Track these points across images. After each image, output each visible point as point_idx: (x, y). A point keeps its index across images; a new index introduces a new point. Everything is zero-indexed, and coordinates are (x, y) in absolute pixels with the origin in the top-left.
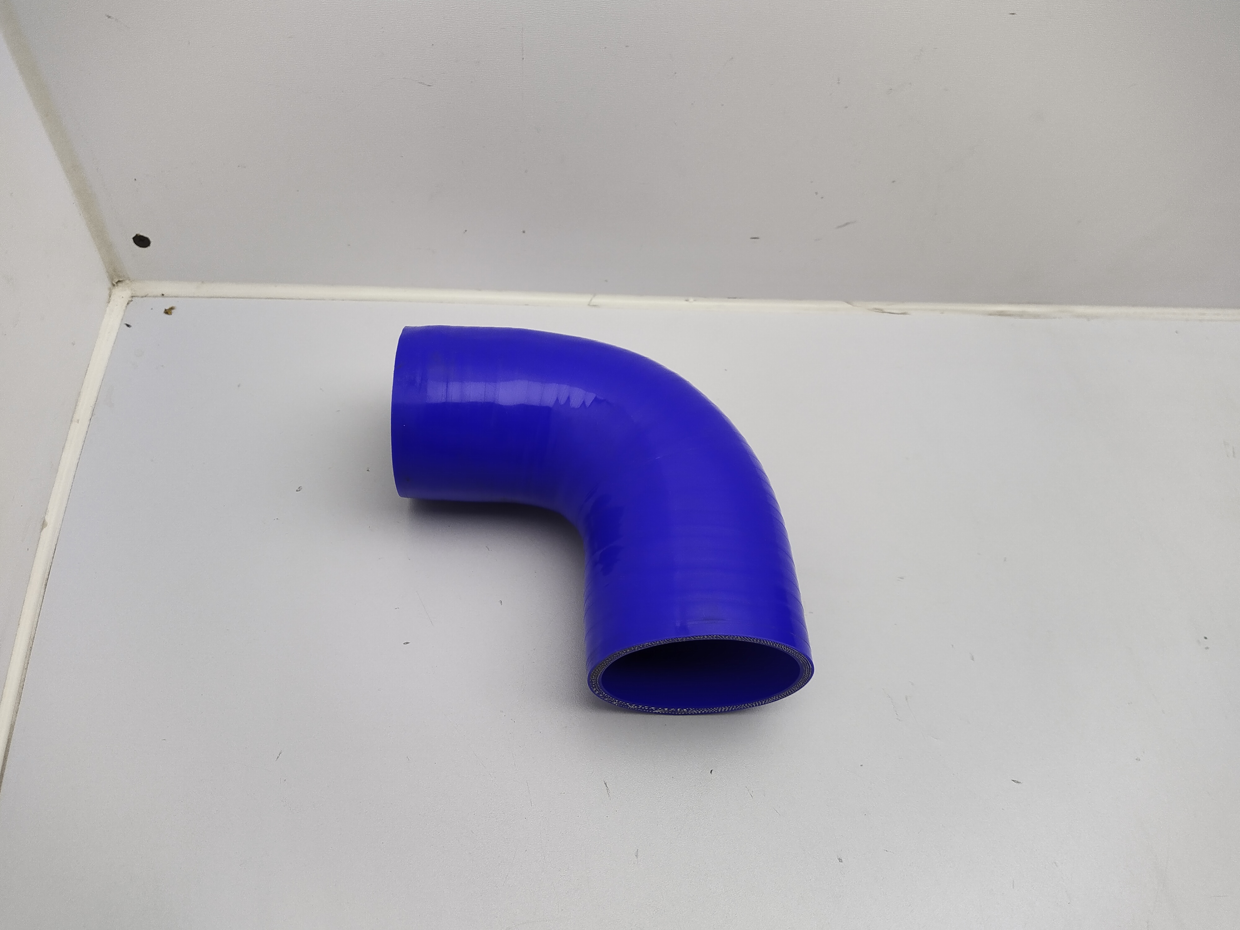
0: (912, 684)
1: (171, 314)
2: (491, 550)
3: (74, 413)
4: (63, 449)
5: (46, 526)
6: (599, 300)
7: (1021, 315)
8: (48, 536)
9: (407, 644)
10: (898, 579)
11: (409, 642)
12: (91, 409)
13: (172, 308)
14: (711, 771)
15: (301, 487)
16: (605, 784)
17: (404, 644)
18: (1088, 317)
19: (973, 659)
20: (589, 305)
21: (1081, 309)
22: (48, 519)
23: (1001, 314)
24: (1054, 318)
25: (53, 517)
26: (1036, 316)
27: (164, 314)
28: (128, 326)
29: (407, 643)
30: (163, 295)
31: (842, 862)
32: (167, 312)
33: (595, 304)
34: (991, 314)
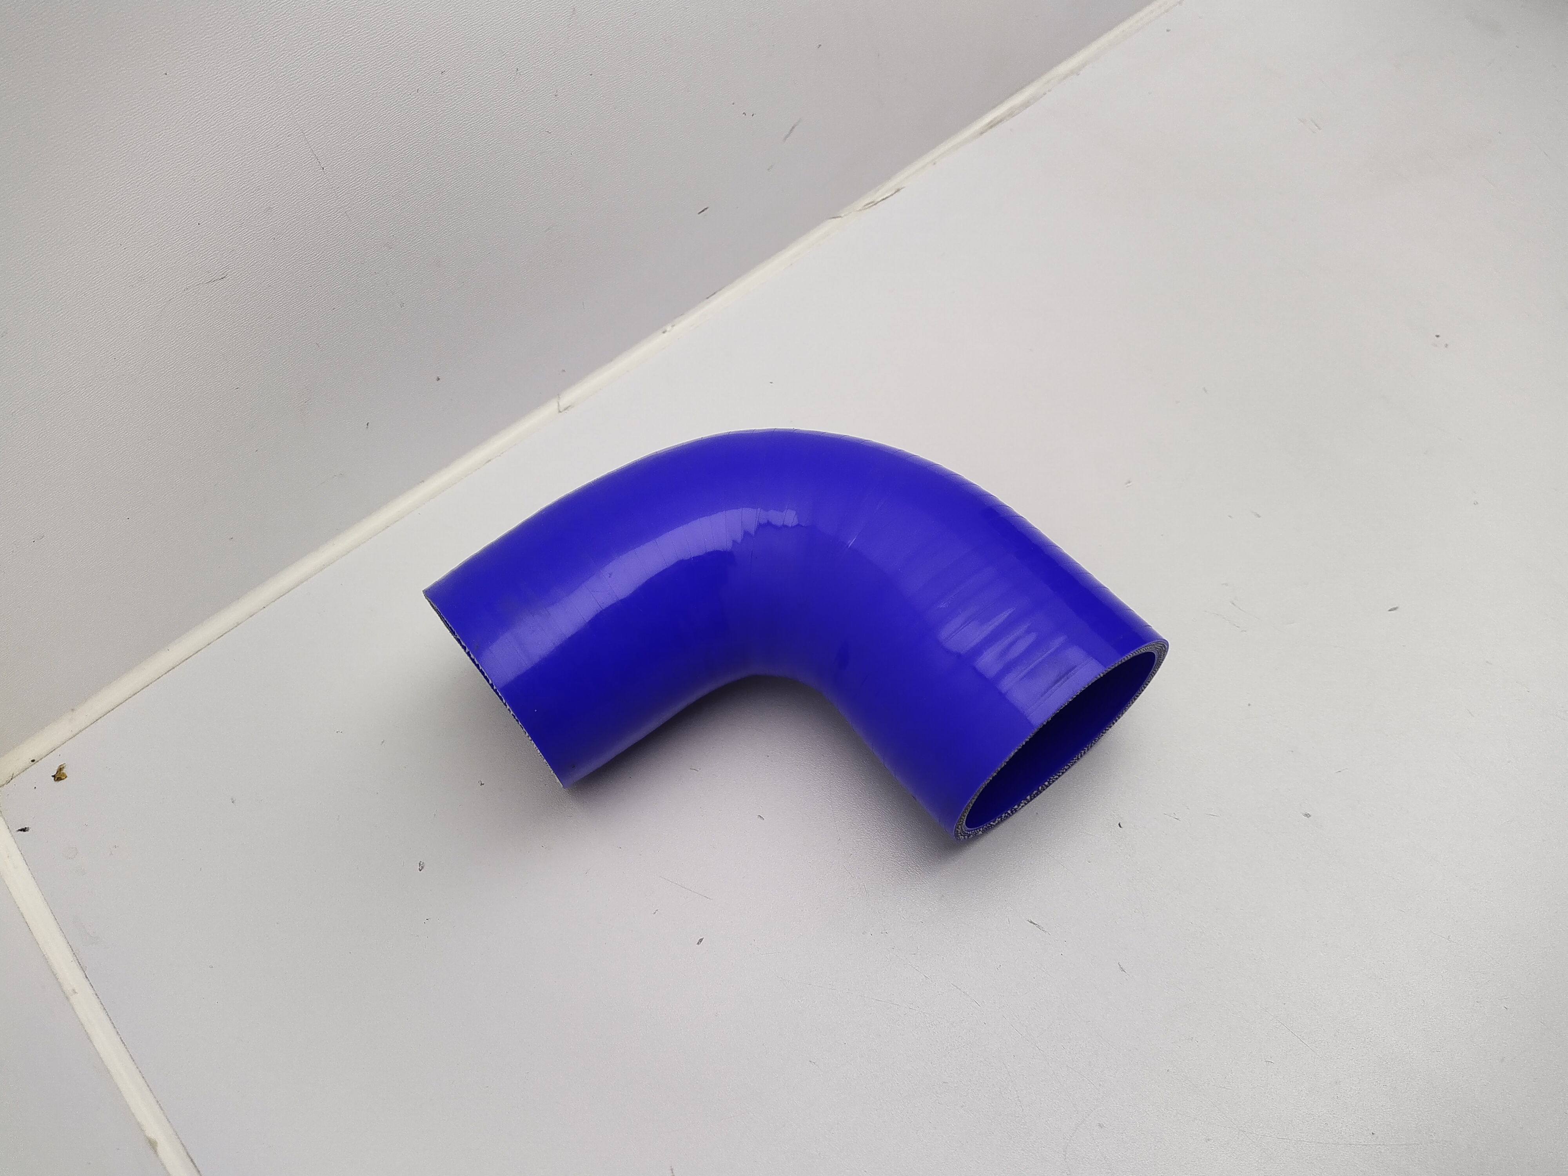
0: (1226, 585)
1: (66, 777)
2: (700, 769)
3: (60, 985)
4: (89, 1038)
5: (157, 1143)
6: (567, 398)
7: (1011, 114)
8: (169, 1152)
9: (701, 942)
10: (1126, 486)
11: (702, 938)
12: (75, 965)
13: (60, 769)
14: (1119, 825)
15: (421, 862)
16: (1031, 922)
17: (698, 943)
18: (1075, 72)
19: (1259, 516)
20: (560, 412)
21: (1063, 68)
22: (151, 1135)
23: (992, 125)
24: (1045, 94)
25: (155, 1128)
26: (1026, 105)
27: (56, 782)
28: (24, 830)
29: (701, 940)
30: (33, 761)
31: (1310, 816)
32: (59, 777)
33: (565, 407)
34: (982, 133)
